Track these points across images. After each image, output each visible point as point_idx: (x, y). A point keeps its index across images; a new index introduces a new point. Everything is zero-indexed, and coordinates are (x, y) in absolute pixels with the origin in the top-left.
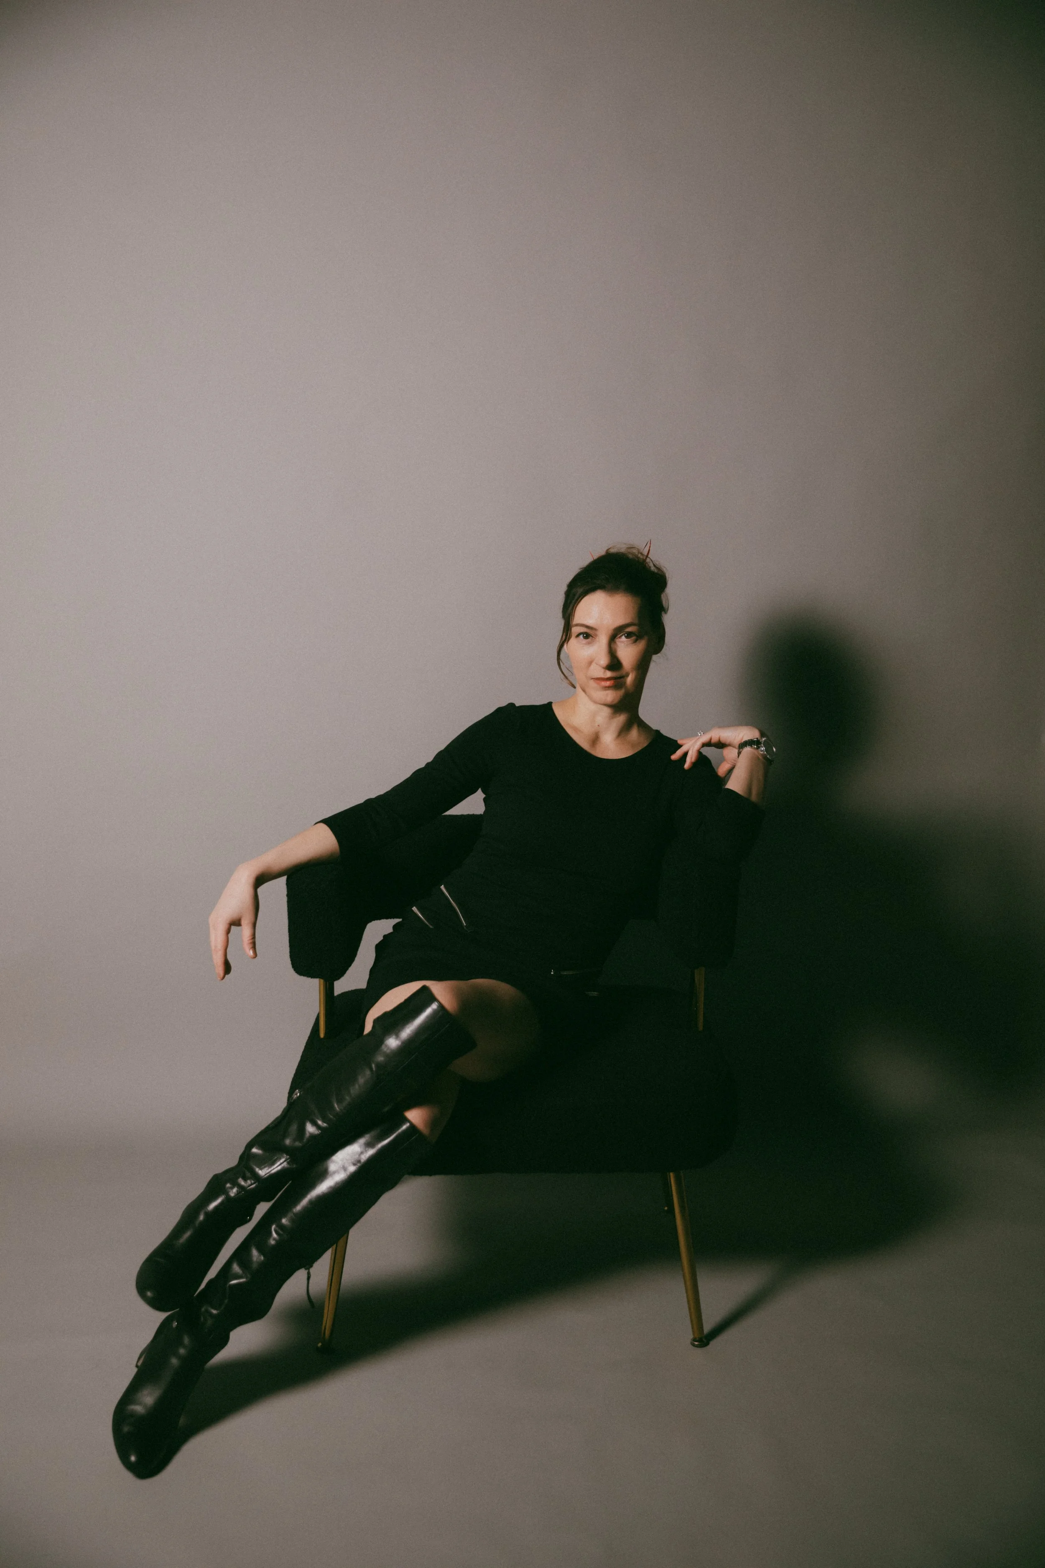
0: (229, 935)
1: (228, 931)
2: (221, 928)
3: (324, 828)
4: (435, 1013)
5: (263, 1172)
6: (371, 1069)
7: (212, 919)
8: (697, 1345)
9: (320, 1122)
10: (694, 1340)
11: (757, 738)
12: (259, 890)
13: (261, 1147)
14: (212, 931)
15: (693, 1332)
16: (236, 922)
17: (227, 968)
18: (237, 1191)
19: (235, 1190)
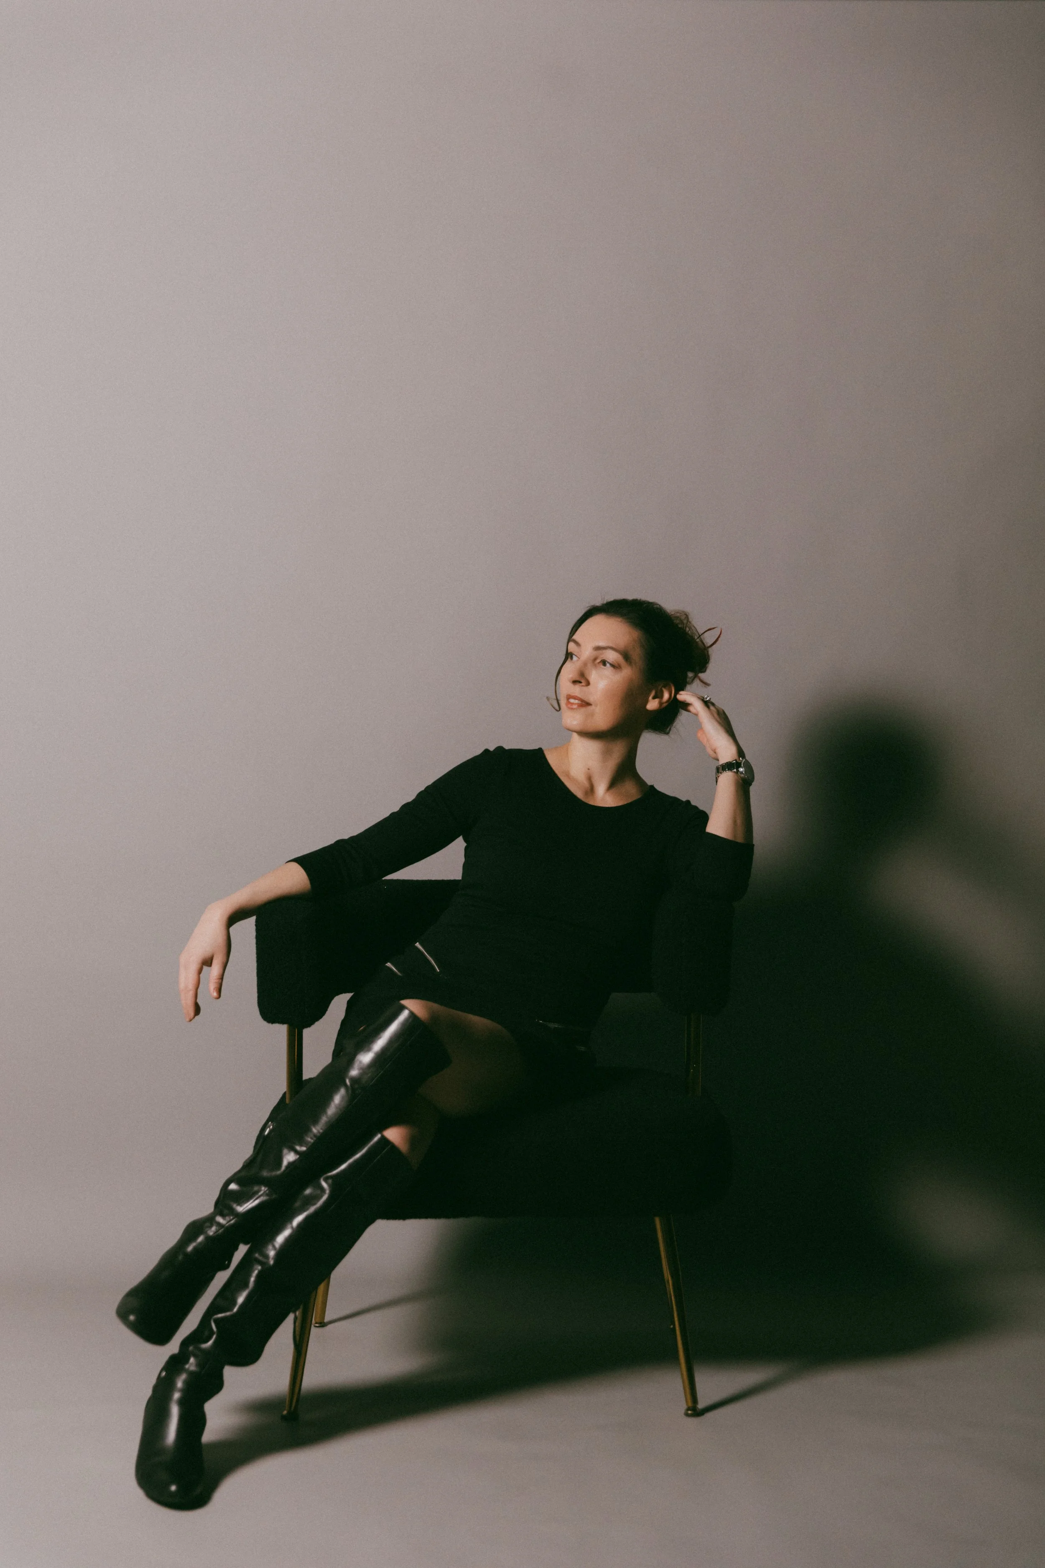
0: (201, 975)
1: (200, 971)
2: (194, 967)
3: (296, 867)
4: (406, 1020)
5: (241, 1209)
6: (346, 1085)
7: (183, 959)
8: (691, 1414)
9: (298, 1148)
10: (688, 1409)
11: (736, 760)
12: (231, 929)
13: (238, 1183)
14: (182, 970)
15: (687, 1401)
16: (208, 962)
17: (197, 1010)
18: (216, 1229)
19: (214, 1228)
